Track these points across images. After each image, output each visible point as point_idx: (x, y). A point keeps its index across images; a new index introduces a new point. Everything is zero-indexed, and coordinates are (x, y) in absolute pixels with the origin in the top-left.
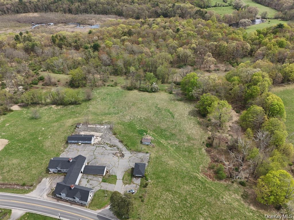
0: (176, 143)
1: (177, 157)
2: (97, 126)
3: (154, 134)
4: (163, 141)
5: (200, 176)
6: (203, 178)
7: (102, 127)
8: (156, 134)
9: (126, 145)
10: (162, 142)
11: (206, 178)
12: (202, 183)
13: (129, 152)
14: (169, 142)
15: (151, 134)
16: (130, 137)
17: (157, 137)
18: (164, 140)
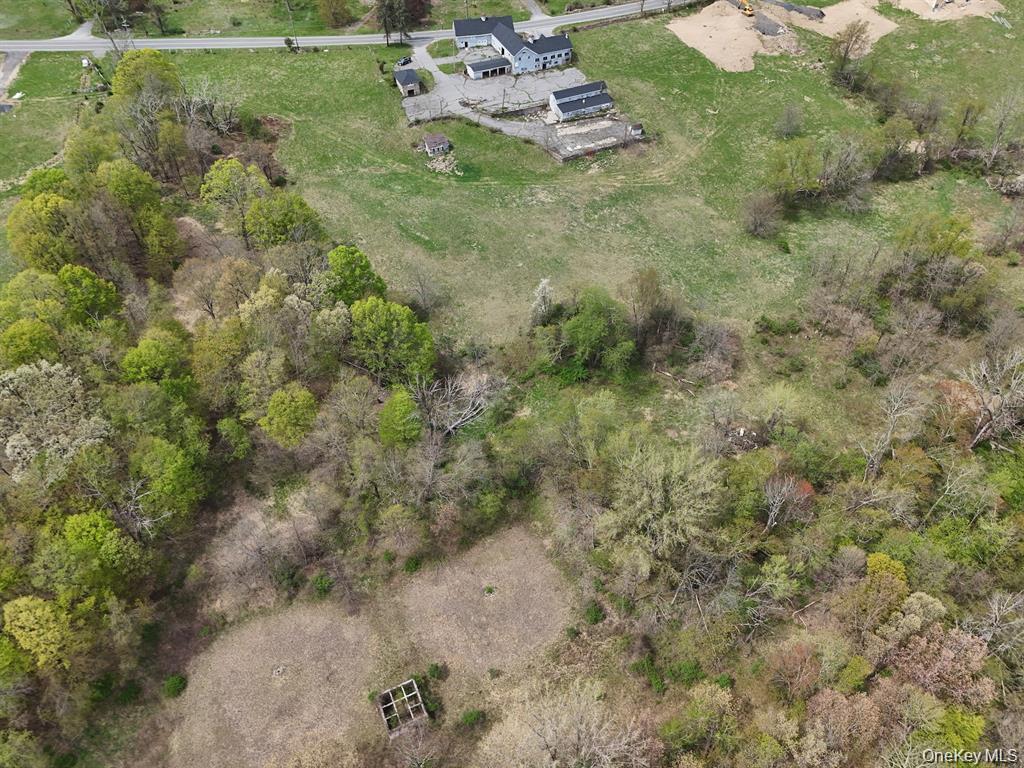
0: (366, 170)
1: (351, 140)
2: (592, 145)
3: (434, 181)
4: (401, 168)
5: (292, 118)
6: (287, 116)
7: (579, 147)
8: (429, 182)
9: (477, 125)
10: (403, 165)
11: (281, 118)
12: (286, 108)
13: (457, 113)
14: (383, 171)
15: (440, 177)
16: (486, 149)
17: (422, 176)
18: (399, 170)
